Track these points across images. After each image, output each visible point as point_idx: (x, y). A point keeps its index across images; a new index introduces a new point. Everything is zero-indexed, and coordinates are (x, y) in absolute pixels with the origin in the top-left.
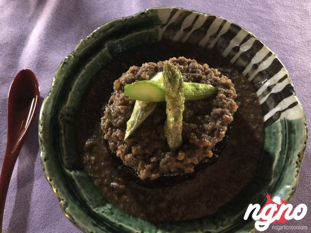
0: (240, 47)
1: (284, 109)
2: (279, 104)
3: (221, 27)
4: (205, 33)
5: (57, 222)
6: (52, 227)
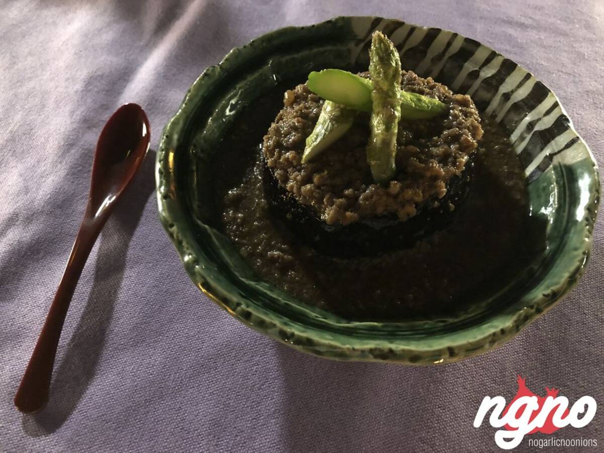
0: (479, 72)
1: (556, 151)
2: (549, 145)
3: (449, 44)
4: (424, 53)
5: (161, 337)
6: (151, 344)
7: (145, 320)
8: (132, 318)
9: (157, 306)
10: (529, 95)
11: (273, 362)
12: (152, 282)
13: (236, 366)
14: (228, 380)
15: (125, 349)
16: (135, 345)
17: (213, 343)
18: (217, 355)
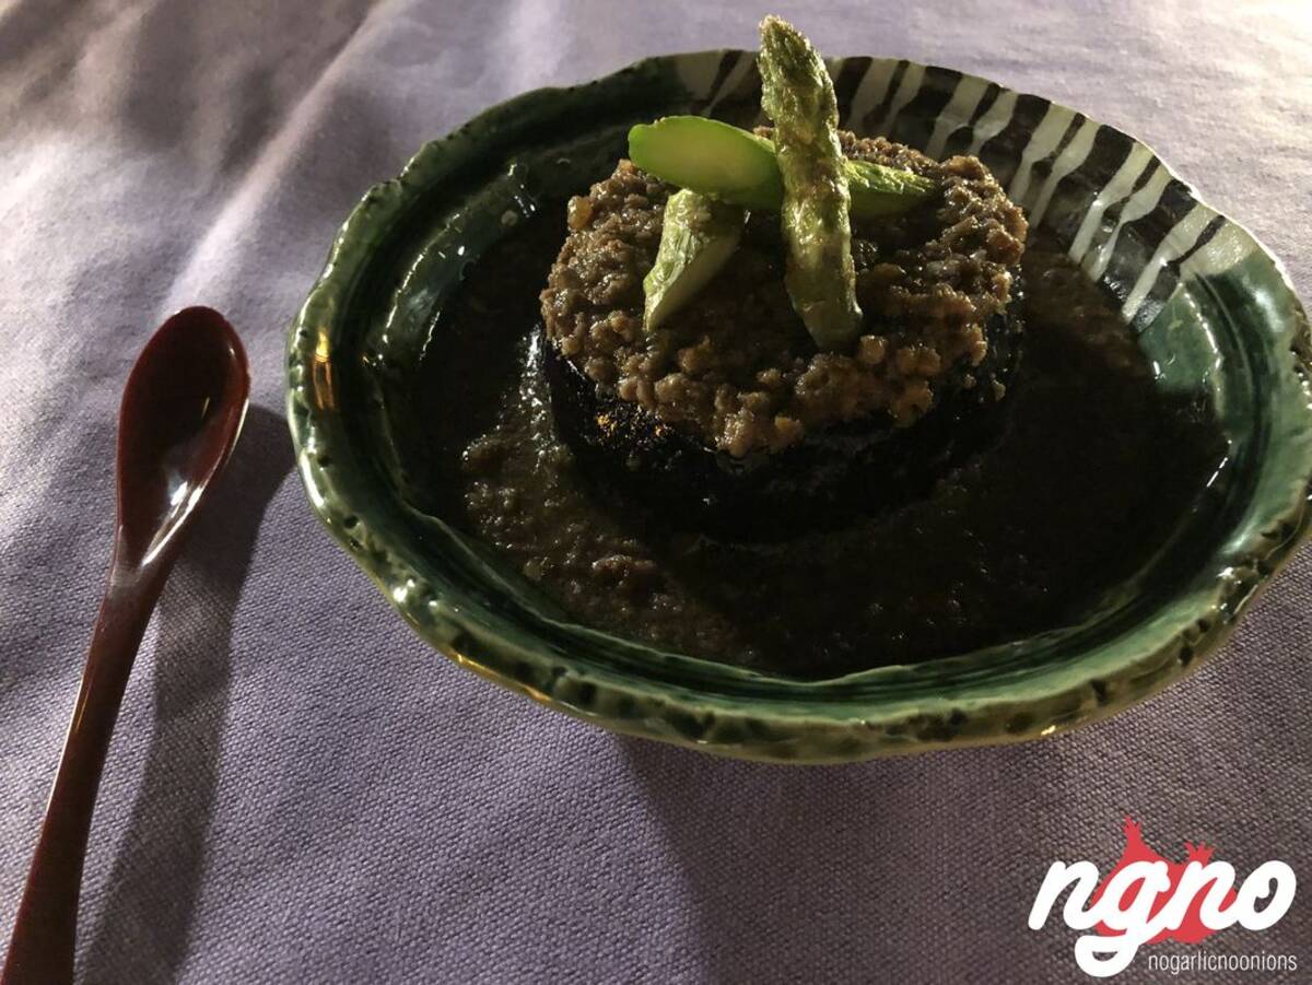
0: (972, 129)
1: (1182, 252)
2: (1162, 246)
3: (895, 84)
5: (350, 826)
6: (325, 849)
7: (302, 792)
8: (270, 792)
9: (326, 754)
10: (1089, 157)
11: (646, 836)
12: (304, 697)
13: (555, 862)
14: (543, 898)
15: (260, 871)
16: (287, 856)
17: (485, 816)
18: (503, 842)
